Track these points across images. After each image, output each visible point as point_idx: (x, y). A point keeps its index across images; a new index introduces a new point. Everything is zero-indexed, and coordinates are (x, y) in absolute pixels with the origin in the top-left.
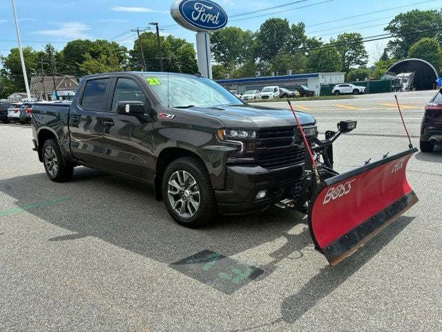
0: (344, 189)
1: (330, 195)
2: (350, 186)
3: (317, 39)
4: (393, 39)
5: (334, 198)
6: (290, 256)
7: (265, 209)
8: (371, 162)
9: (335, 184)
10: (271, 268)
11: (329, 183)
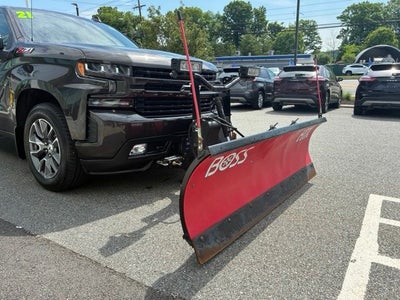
0: (238, 158)
1: (217, 165)
2: (246, 155)
3: (279, 23)
4: (345, 28)
5: (222, 169)
6: (167, 220)
7: (145, 169)
8: (277, 127)
9: (226, 152)
10: (137, 235)
11: (214, 152)
